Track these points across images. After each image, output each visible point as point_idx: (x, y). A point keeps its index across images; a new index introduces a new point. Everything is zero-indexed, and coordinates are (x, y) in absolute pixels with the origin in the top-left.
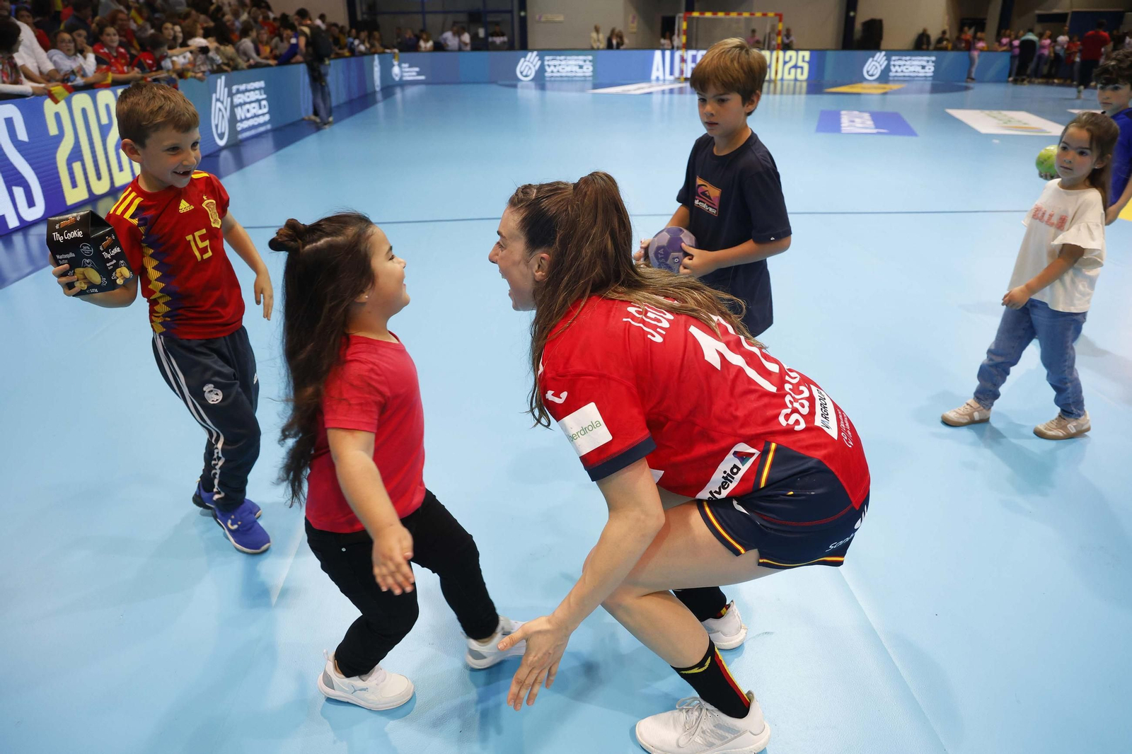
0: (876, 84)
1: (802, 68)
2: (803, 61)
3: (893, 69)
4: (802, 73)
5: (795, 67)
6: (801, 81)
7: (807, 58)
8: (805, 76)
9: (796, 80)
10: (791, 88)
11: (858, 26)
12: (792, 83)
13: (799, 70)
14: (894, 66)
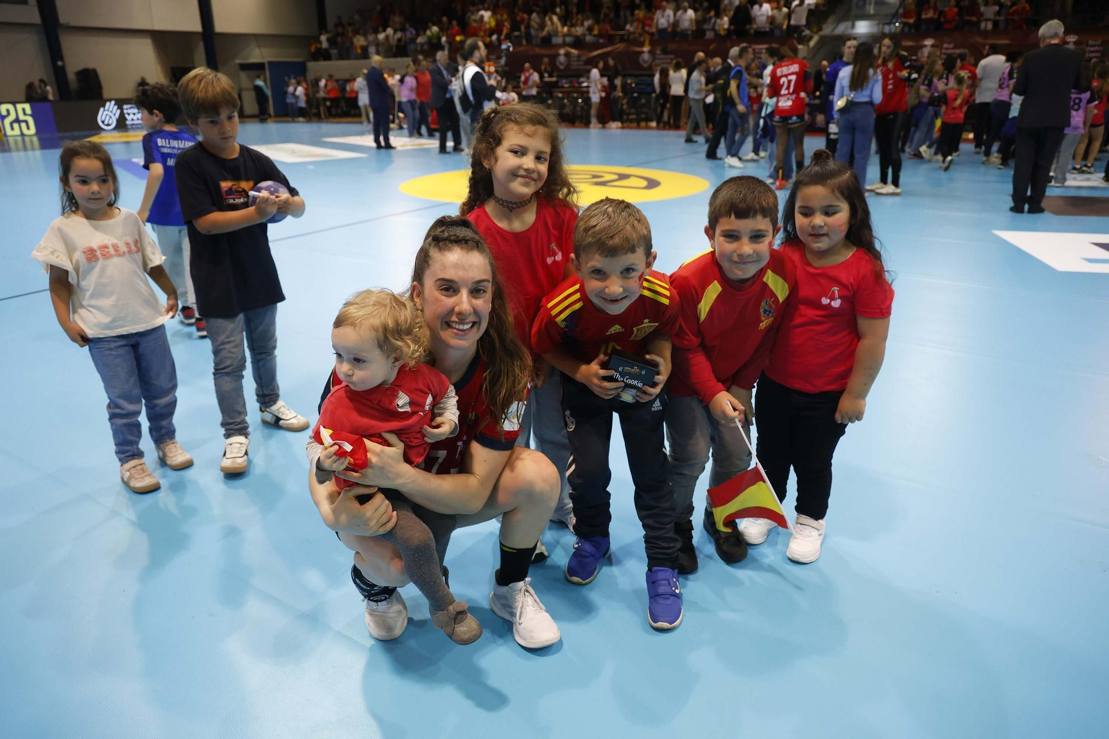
0: (116, 134)
1: (26, 122)
2: (25, 114)
3: (129, 118)
4: (28, 128)
5: (17, 120)
6: (29, 136)
7: (29, 111)
8: (33, 130)
9: (22, 135)
10: (20, 144)
11: (71, 76)
12: (19, 139)
13: (23, 125)
14: (129, 114)
